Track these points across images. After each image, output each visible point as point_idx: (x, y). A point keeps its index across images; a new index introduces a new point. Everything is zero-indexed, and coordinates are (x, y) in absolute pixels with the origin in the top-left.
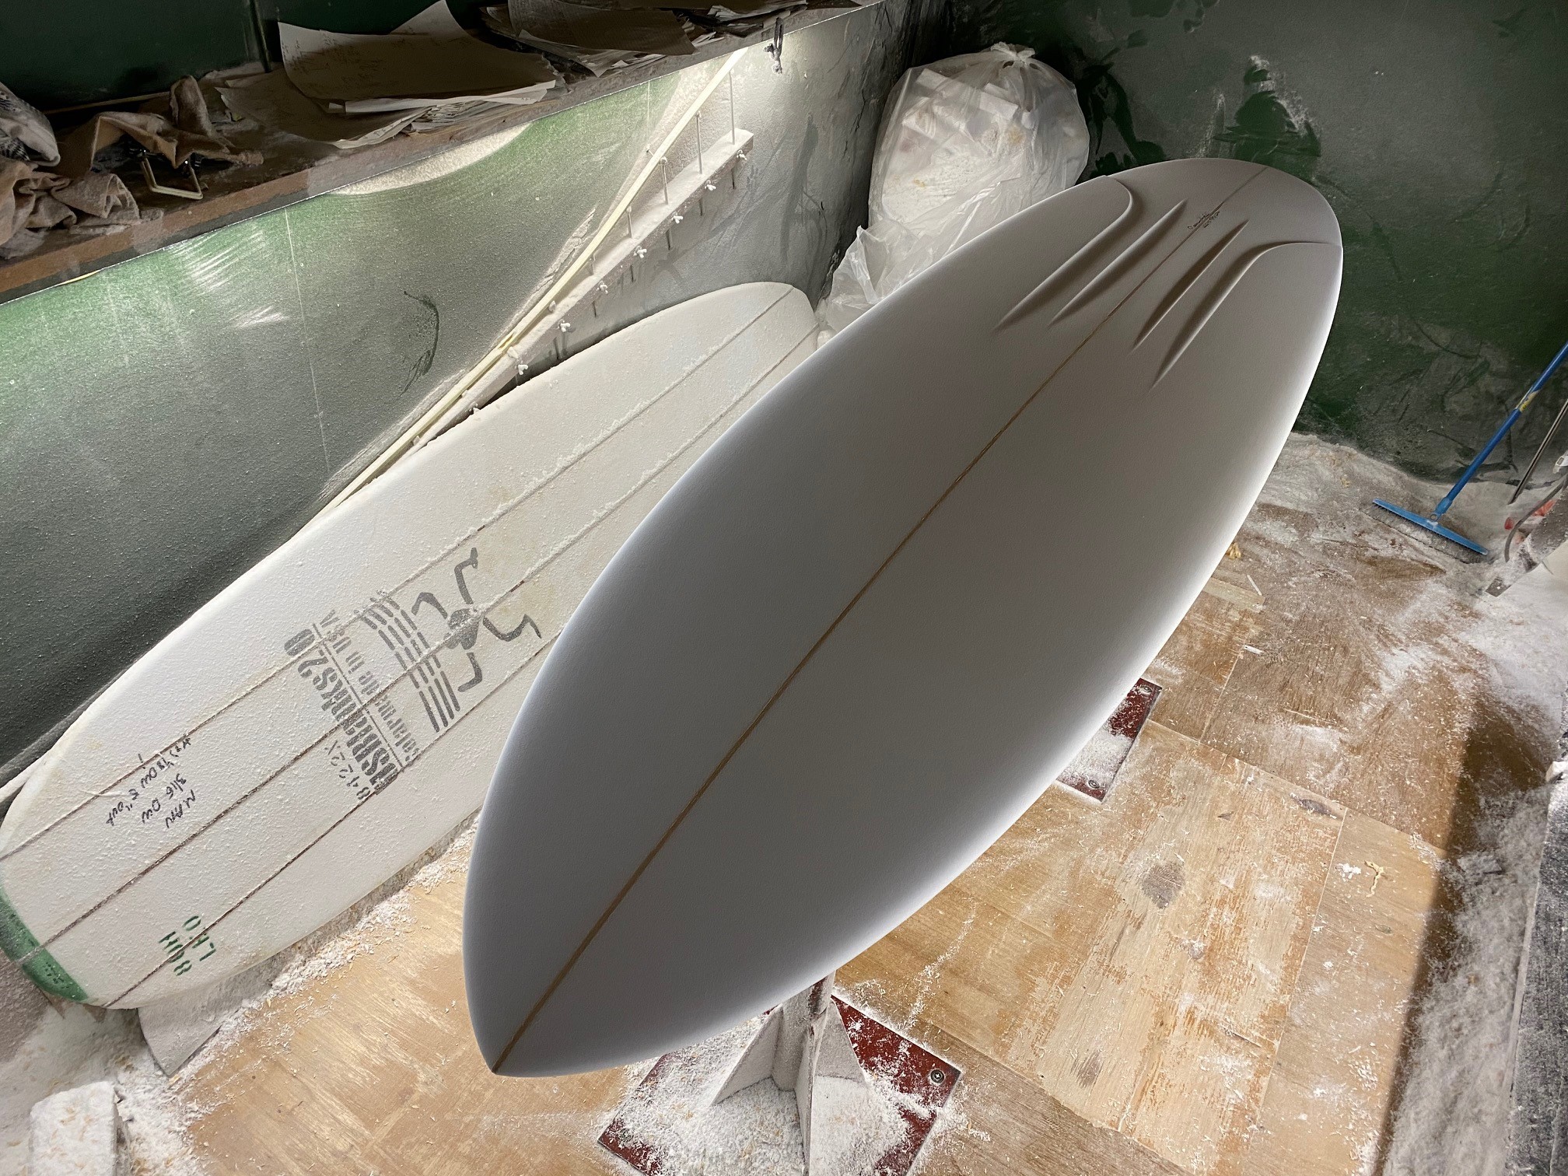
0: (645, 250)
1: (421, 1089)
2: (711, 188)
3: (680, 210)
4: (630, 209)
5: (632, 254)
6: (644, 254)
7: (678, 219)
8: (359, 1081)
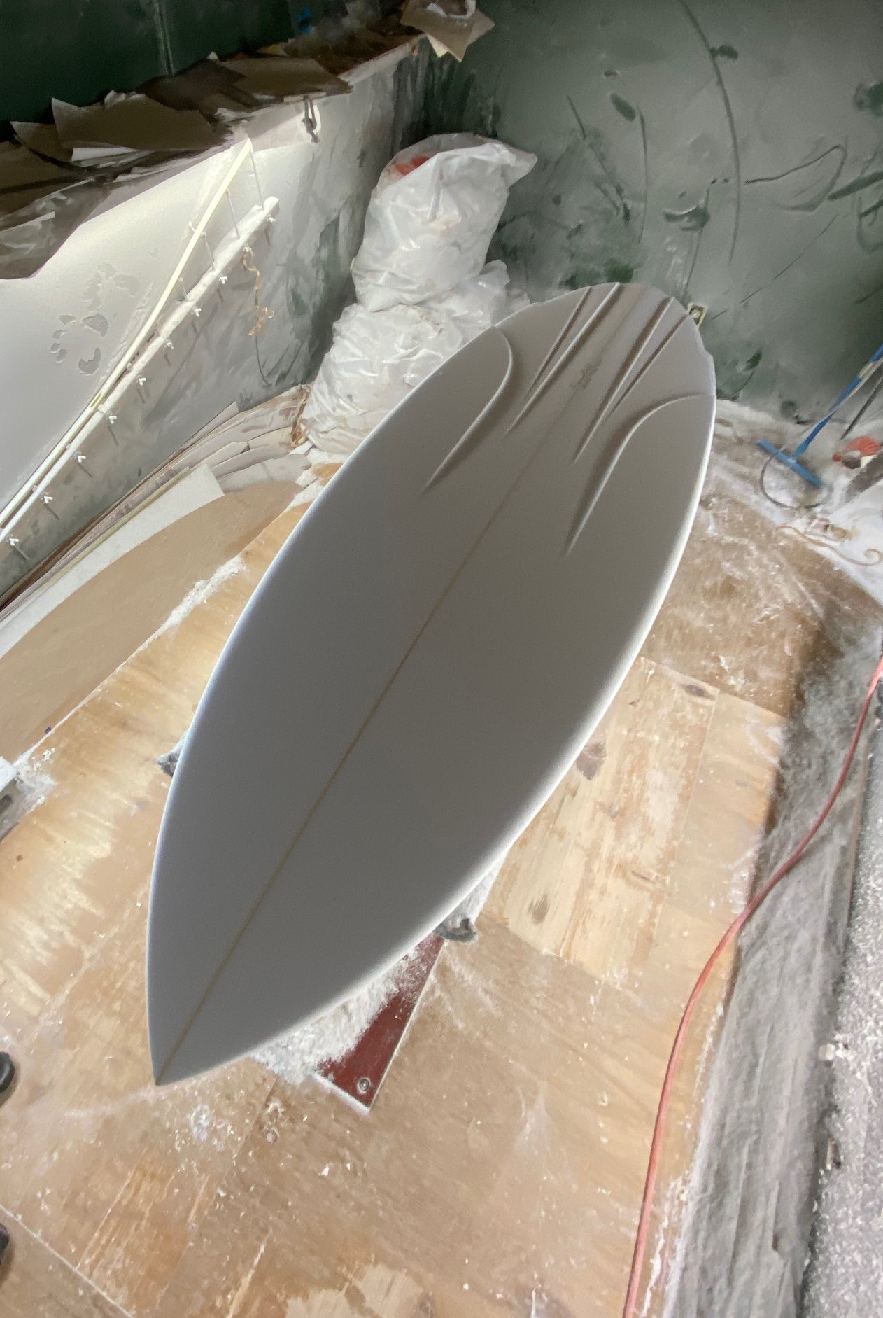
0: (200, 310)
1: (86, 965)
2: (247, 249)
3: (225, 272)
4: (181, 279)
5: (189, 313)
6: (199, 313)
7: (224, 279)
8: (44, 962)
